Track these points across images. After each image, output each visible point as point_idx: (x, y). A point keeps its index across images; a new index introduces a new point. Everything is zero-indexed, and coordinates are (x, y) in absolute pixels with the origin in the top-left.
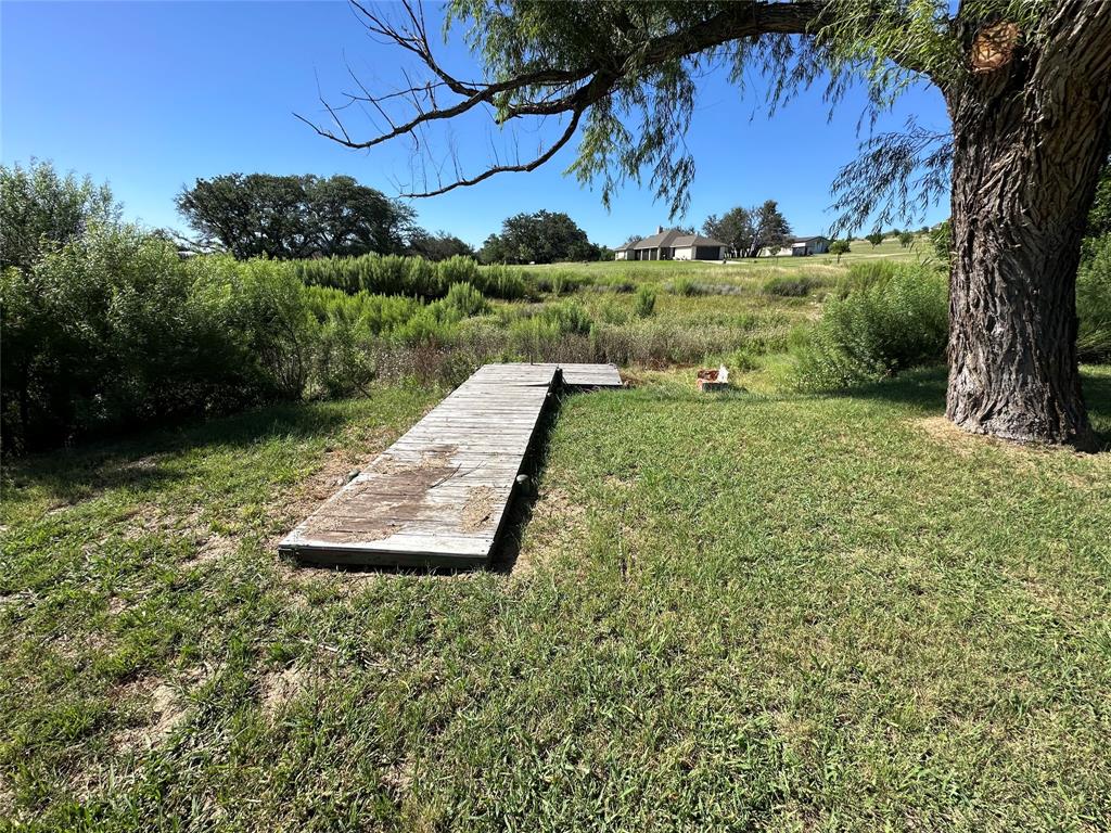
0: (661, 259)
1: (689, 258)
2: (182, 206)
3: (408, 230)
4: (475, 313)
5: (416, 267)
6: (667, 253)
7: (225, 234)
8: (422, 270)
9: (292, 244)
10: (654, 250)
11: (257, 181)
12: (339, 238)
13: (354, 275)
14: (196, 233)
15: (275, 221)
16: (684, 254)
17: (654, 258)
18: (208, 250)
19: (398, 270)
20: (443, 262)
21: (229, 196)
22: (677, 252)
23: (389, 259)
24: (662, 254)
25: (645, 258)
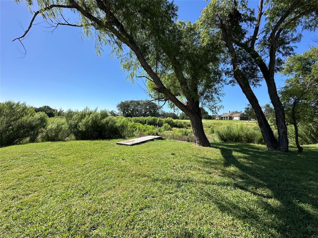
0: (229, 119)
1: (238, 120)
2: (118, 106)
3: (161, 111)
4: (168, 130)
5: (159, 119)
6: (231, 118)
7: (123, 112)
8: (160, 120)
9: (136, 114)
10: (227, 117)
11: (132, 102)
12: (146, 112)
13: (146, 121)
14: (118, 111)
15: (133, 109)
16: (236, 118)
17: (227, 119)
18: (120, 115)
19: (155, 120)
20: (165, 119)
21: (126, 104)
22: (234, 118)
23: (153, 118)
24: (229, 118)
25: (224, 119)
